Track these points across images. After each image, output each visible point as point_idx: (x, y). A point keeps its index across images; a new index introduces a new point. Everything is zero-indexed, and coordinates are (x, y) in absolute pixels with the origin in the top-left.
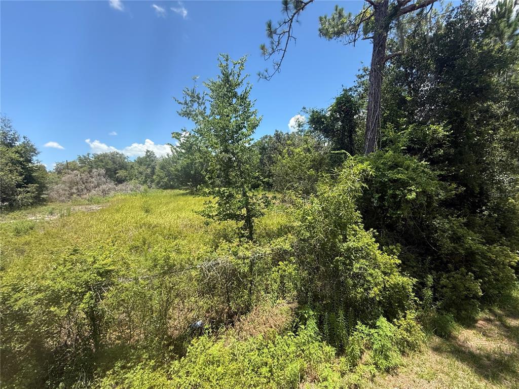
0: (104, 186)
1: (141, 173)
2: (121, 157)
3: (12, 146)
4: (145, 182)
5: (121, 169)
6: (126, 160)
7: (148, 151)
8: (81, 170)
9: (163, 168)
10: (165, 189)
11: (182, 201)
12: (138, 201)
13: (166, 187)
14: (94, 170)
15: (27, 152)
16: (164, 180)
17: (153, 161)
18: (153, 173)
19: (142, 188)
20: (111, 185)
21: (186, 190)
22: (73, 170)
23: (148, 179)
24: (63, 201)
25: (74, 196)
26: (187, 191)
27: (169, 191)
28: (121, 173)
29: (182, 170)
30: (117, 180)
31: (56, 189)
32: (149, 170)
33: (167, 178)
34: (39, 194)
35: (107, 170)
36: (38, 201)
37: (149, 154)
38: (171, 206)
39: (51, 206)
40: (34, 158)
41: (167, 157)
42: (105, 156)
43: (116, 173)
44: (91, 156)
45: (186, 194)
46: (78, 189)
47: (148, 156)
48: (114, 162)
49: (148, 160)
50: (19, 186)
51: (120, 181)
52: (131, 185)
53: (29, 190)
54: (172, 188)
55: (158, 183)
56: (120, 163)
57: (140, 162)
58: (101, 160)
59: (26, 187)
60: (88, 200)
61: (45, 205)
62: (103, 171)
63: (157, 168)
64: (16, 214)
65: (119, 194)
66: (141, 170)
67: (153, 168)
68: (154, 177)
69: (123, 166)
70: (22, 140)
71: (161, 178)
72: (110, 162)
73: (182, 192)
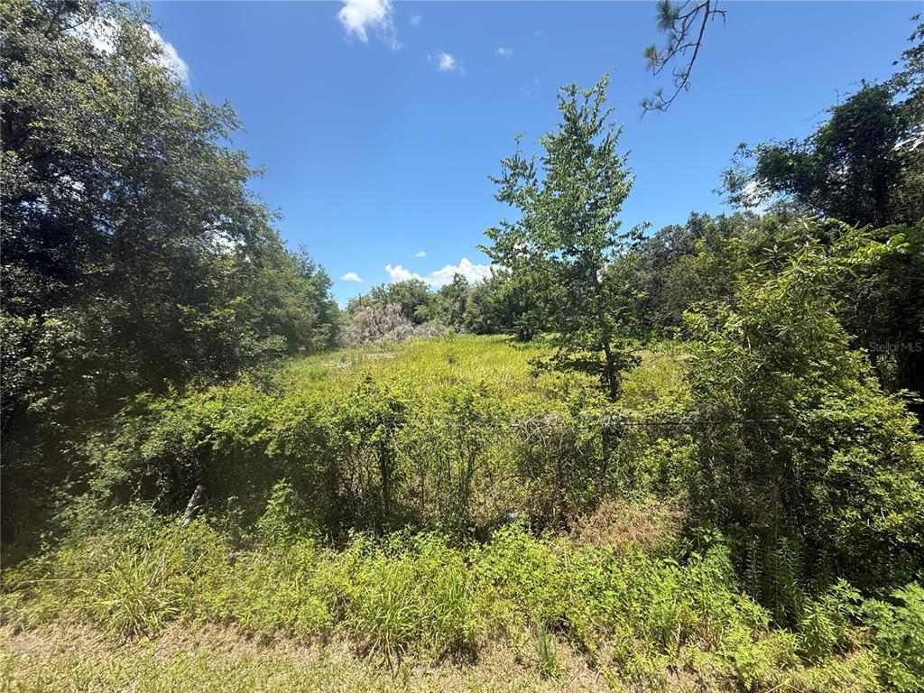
0: (400, 328)
1: (446, 310)
2: (421, 287)
3: (309, 278)
4: (452, 323)
5: (420, 304)
6: (427, 291)
7: (457, 275)
8: (374, 306)
9: (477, 300)
10: (479, 334)
11: (502, 351)
12: (440, 348)
13: (481, 331)
14: (389, 306)
15: (322, 283)
16: (477, 320)
17: (463, 290)
18: (463, 309)
19: (447, 330)
20: (409, 326)
21: (511, 333)
22: (366, 306)
23: (455, 318)
24: (354, 347)
25: (367, 340)
26: (513, 336)
27: (484, 336)
28: (421, 310)
29: (505, 300)
30: (415, 321)
31: (349, 330)
32: (457, 305)
33: (482, 317)
34: (333, 336)
35: (404, 306)
36: (332, 344)
37: (457, 279)
38: (487, 356)
39: (343, 352)
40: (328, 291)
41: (483, 283)
42: (402, 285)
43: (414, 311)
44: (385, 286)
45: (511, 340)
46: (372, 330)
47: (456, 283)
48: (412, 295)
49: (456, 290)
50: (314, 326)
51: (418, 321)
52: (431, 326)
53: (323, 330)
54: (490, 332)
55: (470, 323)
56: (419, 296)
57: (446, 292)
58: (396, 291)
59: (321, 327)
60: (381, 347)
61: (337, 351)
62: (398, 307)
63: (469, 300)
64: (312, 359)
65: (417, 338)
66: (446, 305)
67: (464, 301)
68: (465, 315)
69: (423, 300)
70: (318, 269)
71: (474, 317)
72: (407, 293)
73: (504, 337)
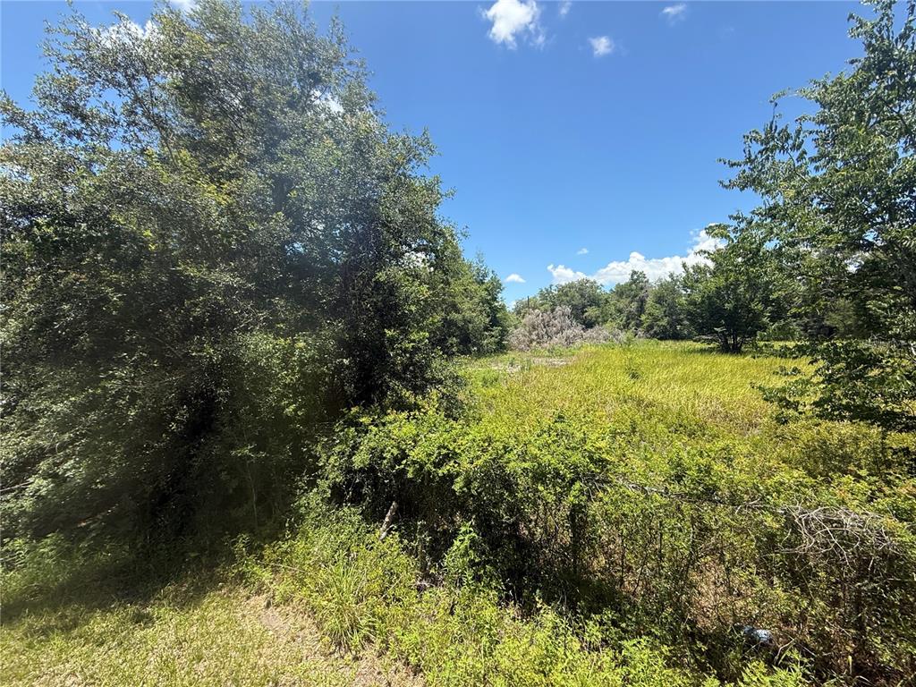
0: (569, 332)
1: (620, 311)
2: (592, 287)
3: (483, 283)
4: (626, 326)
5: (590, 306)
6: (598, 291)
7: (635, 273)
8: (542, 308)
9: (660, 300)
10: (661, 339)
11: (701, 364)
12: (616, 357)
13: (664, 335)
14: (558, 308)
15: (495, 287)
16: (660, 323)
17: (642, 289)
18: (641, 310)
19: (623, 336)
20: (578, 330)
21: (710, 342)
22: (534, 309)
23: (631, 321)
24: (521, 350)
25: (534, 343)
26: (712, 346)
27: (670, 343)
28: (591, 312)
29: (703, 302)
30: (584, 323)
31: (516, 335)
32: (634, 306)
33: (666, 319)
34: (502, 340)
35: (574, 307)
36: (501, 348)
37: (635, 277)
38: (679, 371)
39: (511, 355)
40: (499, 295)
41: (669, 280)
42: (571, 286)
43: (583, 313)
44: (553, 288)
45: (710, 351)
46: (541, 333)
47: (634, 282)
48: (582, 296)
49: (634, 289)
50: (486, 329)
51: (589, 325)
52: (604, 330)
53: (493, 333)
54: (677, 337)
55: (651, 327)
56: (589, 297)
57: (621, 292)
58: (565, 291)
59: (491, 331)
60: (549, 351)
61: (506, 354)
62: (568, 310)
63: (650, 301)
64: (483, 360)
65: (589, 344)
66: (621, 305)
67: (642, 301)
68: (643, 317)
69: (594, 301)
70: (491, 275)
71: (656, 319)
72: (577, 294)
73: (698, 346)
